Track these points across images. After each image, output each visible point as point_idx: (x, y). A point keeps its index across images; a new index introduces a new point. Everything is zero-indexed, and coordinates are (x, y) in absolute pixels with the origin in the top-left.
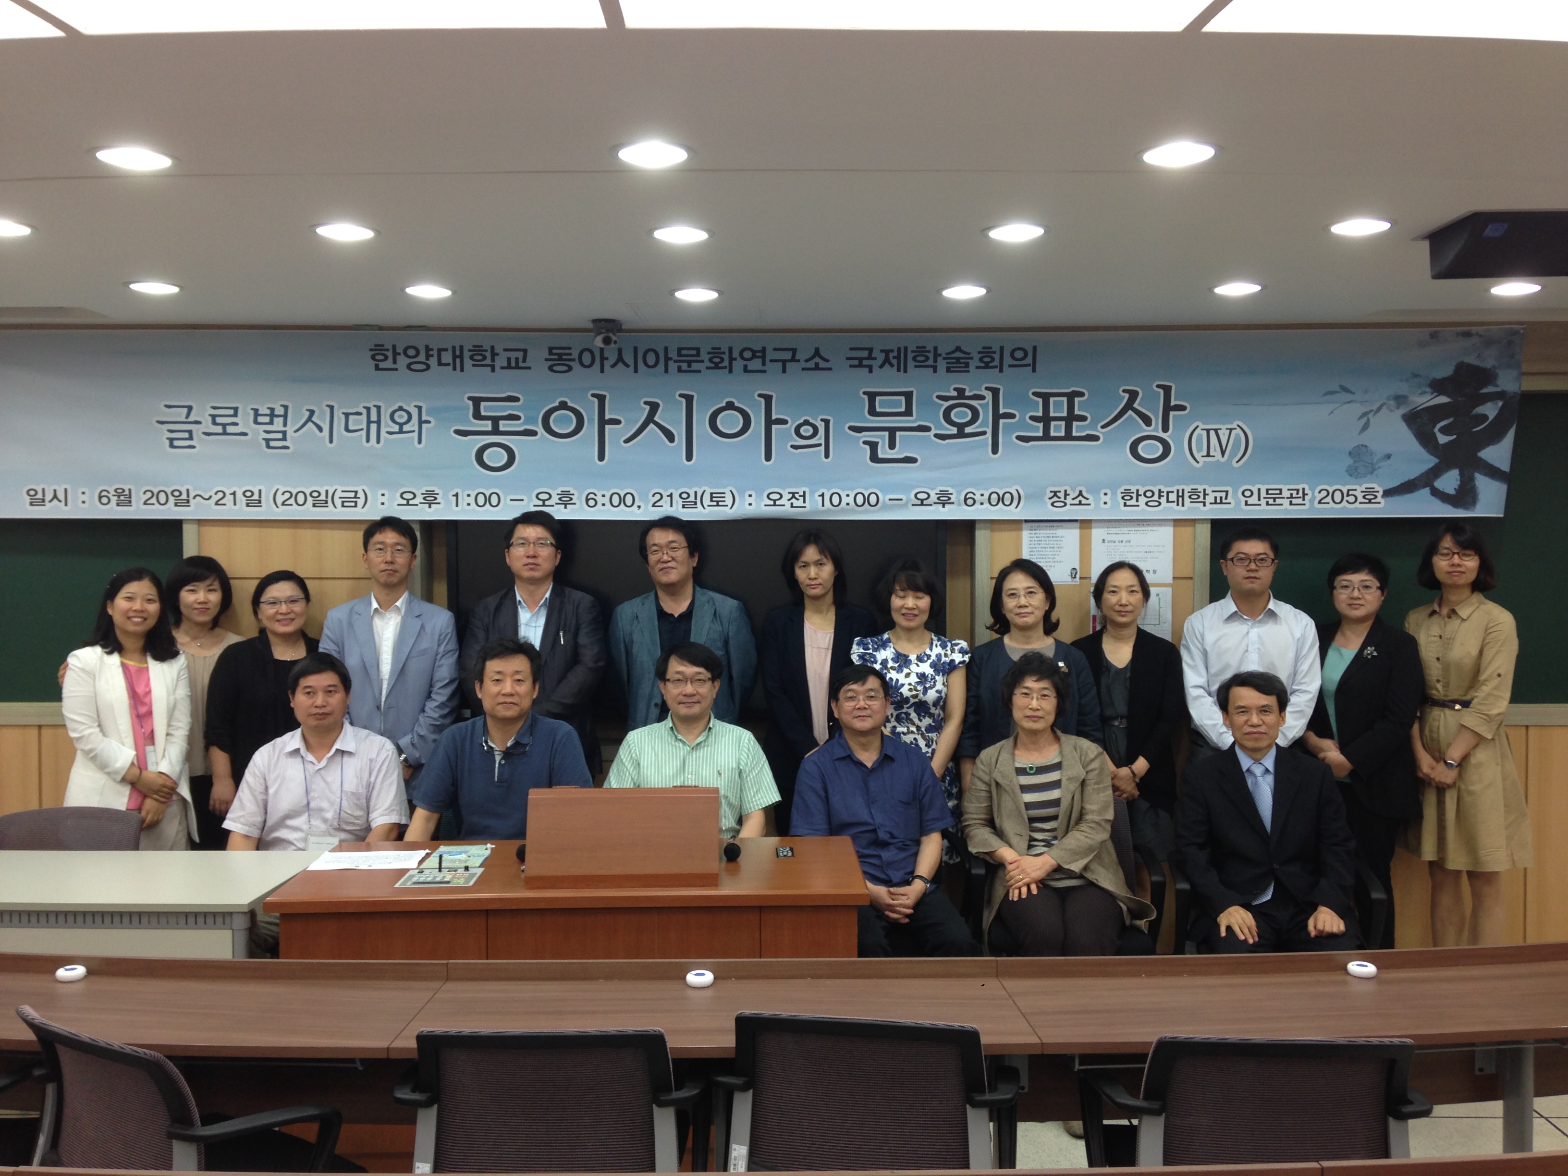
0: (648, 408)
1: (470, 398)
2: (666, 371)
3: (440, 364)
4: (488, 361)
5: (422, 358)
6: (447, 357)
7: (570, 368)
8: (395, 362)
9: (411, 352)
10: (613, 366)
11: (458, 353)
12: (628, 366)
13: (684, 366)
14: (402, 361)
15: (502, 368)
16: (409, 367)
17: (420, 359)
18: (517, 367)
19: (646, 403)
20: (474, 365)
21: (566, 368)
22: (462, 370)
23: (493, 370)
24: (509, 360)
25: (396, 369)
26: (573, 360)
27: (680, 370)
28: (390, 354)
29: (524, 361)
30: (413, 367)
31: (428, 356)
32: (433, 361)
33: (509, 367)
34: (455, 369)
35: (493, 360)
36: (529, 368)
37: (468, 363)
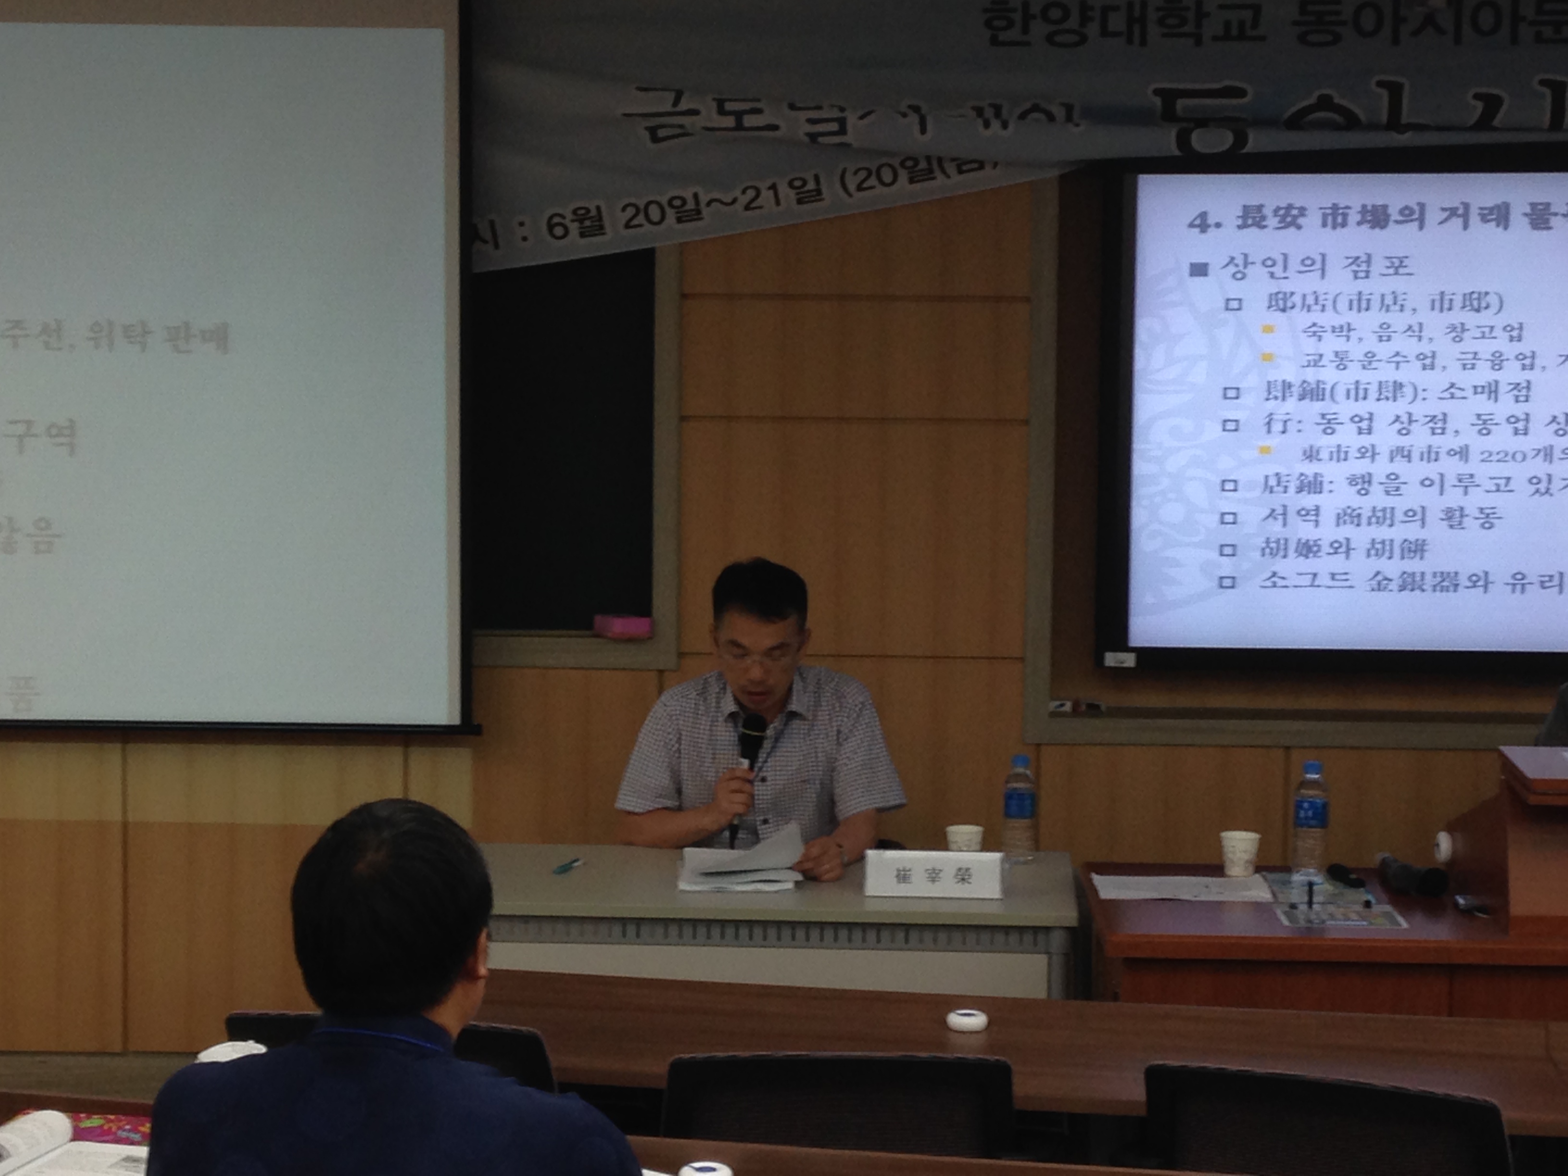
0: (1480, 105)
1: (1157, 92)
2: (1514, 39)
3: (1105, 32)
4: (1188, 28)
5: (1073, 23)
6: (1117, 22)
7: (1337, 39)
8: (1025, 30)
9: (1055, 13)
10: (1416, 33)
11: (1137, 13)
12: (1441, 31)
13: (1548, 31)
14: (1039, 29)
15: (1215, 38)
16: (1050, 39)
17: (1066, 26)
18: (1242, 36)
19: (1477, 97)
20: (1165, 35)
21: (1330, 38)
22: (1143, 42)
23: (1199, 42)
24: (1227, 25)
25: (1028, 44)
26: (1343, 23)
27: (1539, 38)
28: (1017, 17)
29: (1255, 24)
30: (1058, 39)
31: (1085, 20)
32: (1093, 29)
33: (1227, 36)
34: (1130, 41)
35: (1199, 25)
36: (1262, 38)
37: (1154, 30)
